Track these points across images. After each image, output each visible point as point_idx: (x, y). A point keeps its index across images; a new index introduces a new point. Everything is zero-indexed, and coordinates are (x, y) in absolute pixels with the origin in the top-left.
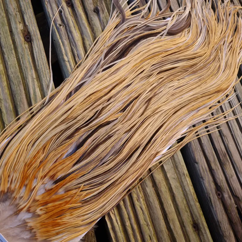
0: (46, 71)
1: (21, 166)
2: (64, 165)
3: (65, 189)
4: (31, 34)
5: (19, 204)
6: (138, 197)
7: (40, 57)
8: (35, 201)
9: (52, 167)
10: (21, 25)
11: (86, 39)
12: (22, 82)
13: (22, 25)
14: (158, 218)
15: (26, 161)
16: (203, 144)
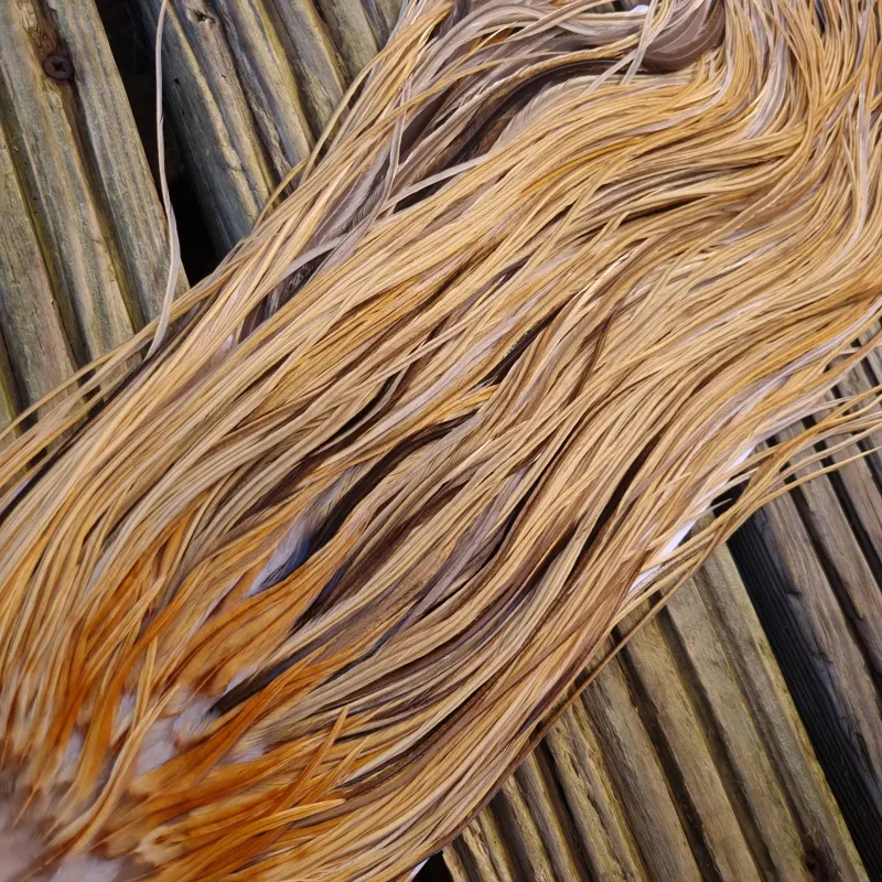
0: (147, 209)
1: (55, 637)
2: (255, 626)
3: (266, 737)
4: (72, 49)
5: (52, 819)
6: (576, 753)
7: (119, 146)
8: (128, 799)
9: (201, 637)
10: (24, 8)
11: (313, 78)
12: (38, 255)
13: (31, 9)
14: (667, 841)
15: (79, 611)
16: (813, 513)
